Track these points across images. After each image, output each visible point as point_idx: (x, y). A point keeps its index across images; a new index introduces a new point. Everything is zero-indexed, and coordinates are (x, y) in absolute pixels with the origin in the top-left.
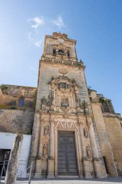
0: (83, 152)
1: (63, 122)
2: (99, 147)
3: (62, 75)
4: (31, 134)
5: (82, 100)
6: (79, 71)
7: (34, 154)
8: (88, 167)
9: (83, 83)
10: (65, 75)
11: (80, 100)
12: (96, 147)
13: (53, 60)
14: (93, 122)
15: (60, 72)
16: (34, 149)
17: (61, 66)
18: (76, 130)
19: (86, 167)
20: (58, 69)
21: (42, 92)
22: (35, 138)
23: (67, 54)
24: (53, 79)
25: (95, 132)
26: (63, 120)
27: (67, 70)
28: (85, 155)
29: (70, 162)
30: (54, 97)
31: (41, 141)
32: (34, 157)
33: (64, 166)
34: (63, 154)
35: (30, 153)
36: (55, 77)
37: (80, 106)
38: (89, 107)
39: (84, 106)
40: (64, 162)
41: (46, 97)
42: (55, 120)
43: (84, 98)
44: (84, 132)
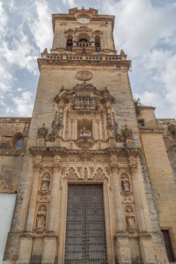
0: (117, 221)
1: (79, 169)
2: (154, 211)
3: (81, 82)
4: (16, 192)
5: (121, 125)
6: (116, 73)
7: (20, 228)
8: (125, 249)
9: (124, 93)
10: (87, 82)
11: (116, 124)
12: (146, 210)
13: (64, 58)
14: (142, 164)
15: (78, 78)
16: (20, 218)
17: (81, 67)
18: (105, 181)
20: (74, 72)
21: (40, 116)
22: (22, 199)
23: (93, 45)
25: (145, 181)
26: (80, 164)
27: (93, 72)
28: (122, 226)
29: (92, 240)
30: (64, 123)
31: (33, 204)
32: (17, 232)
33: (79, 248)
34: (78, 227)
35: (12, 225)
36: (67, 86)
37: (117, 135)
38: (136, 137)
39: (126, 134)
40: (79, 240)
41: (49, 126)
42: (64, 165)
43: (126, 120)
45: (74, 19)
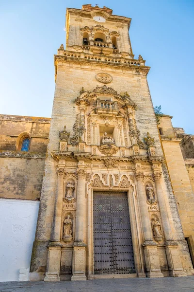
0: (144, 230)
1: (104, 175)
2: (178, 220)
3: (101, 85)
4: (39, 199)
5: (143, 132)
6: (136, 78)
7: (45, 237)
9: (144, 100)
10: (108, 86)
11: (138, 132)
12: (171, 219)
13: (83, 57)
14: (165, 173)
15: (98, 80)
16: (44, 226)
17: (100, 68)
18: (130, 189)
19: (151, 257)
20: (93, 73)
21: (60, 118)
22: (46, 207)
23: (111, 46)
24: (82, 92)
25: (169, 191)
26: (104, 171)
27: (112, 75)
28: (149, 235)
29: (119, 249)
30: (86, 127)
31: (59, 212)
32: (43, 242)
33: (107, 257)
34: (105, 235)
35: (37, 234)
36: (87, 88)
37: (139, 143)
38: (158, 145)
39: (147, 143)
40: (106, 249)
41: (70, 129)
42: (88, 171)
43: (147, 128)
44: (147, 191)
45: (90, 16)
